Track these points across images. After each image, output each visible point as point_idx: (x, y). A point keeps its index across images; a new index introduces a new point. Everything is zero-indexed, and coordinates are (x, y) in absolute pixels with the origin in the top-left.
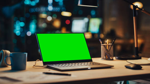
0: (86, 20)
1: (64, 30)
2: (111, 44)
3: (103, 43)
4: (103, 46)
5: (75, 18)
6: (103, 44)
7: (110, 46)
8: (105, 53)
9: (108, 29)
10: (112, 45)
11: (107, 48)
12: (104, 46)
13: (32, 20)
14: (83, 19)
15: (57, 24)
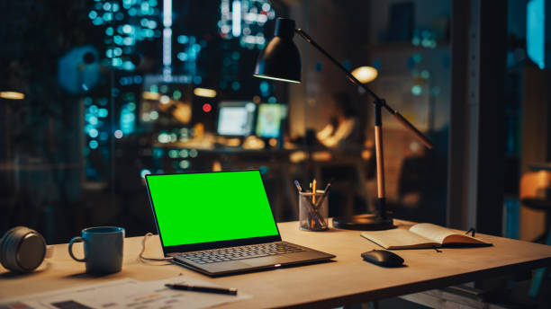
0: (251, 107)
1: (199, 129)
2: (323, 192)
3: (303, 191)
4: (305, 198)
5: (224, 103)
6: (304, 194)
7: (321, 198)
8: (309, 214)
9: (299, 129)
10: (324, 195)
11: (314, 202)
12: (307, 197)
13: (127, 102)
14: (244, 106)
15: (183, 113)
